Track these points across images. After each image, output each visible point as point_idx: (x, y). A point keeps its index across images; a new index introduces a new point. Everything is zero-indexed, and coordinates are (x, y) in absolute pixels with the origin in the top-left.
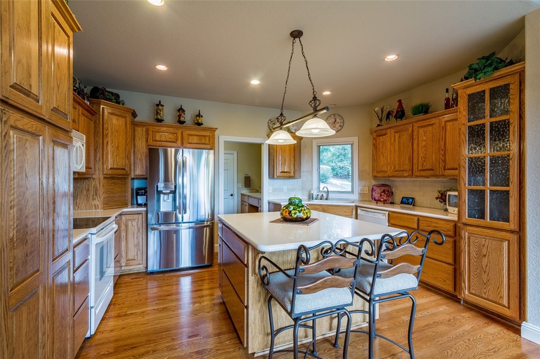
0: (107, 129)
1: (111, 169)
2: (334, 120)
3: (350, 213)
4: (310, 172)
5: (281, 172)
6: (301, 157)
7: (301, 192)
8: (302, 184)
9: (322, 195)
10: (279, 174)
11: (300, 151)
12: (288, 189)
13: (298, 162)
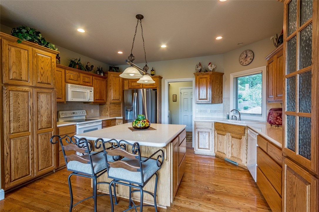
0: (111, 83)
1: (113, 100)
2: (246, 55)
3: (243, 132)
4: (229, 99)
5: (200, 99)
6: (222, 87)
7: (222, 113)
8: (223, 107)
9: (235, 116)
10: (198, 100)
11: (221, 84)
12: (211, 111)
13: (217, 92)
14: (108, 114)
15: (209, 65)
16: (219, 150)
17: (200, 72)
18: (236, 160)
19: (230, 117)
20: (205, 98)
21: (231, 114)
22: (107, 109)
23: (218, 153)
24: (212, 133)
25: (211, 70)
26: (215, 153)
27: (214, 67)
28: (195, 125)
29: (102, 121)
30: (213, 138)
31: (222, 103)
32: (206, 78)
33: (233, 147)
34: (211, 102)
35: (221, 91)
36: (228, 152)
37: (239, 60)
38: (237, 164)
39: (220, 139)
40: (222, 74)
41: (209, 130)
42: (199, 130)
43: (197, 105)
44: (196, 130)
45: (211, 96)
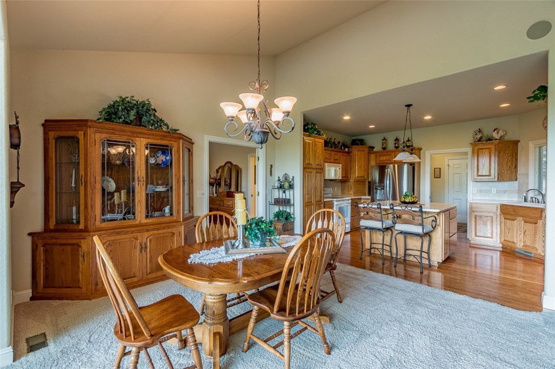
0: (355, 158)
1: (357, 177)
3: (539, 215)
4: (527, 175)
5: (479, 176)
6: (516, 160)
7: (517, 194)
8: (518, 186)
9: (536, 198)
10: (476, 177)
11: (514, 155)
12: (497, 191)
13: (507, 165)
14: (352, 192)
15: (494, 131)
16: (506, 239)
17: (479, 141)
18: (530, 250)
19: (529, 199)
20: (488, 174)
21: (531, 194)
22: (351, 187)
23: (505, 242)
24: (497, 218)
25: (498, 138)
26: (501, 243)
27: (502, 134)
28: (471, 208)
29: (351, 199)
30: (499, 224)
31: (516, 180)
32: (488, 148)
33: (526, 233)
34: (496, 179)
35: (514, 165)
36: (519, 240)
37: (543, 125)
38: (533, 255)
39: (508, 225)
40: (516, 143)
41: (491, 214)
42: (476, 213)
43: (475, 183)
44: (472, 213)
45: (496, 172)
